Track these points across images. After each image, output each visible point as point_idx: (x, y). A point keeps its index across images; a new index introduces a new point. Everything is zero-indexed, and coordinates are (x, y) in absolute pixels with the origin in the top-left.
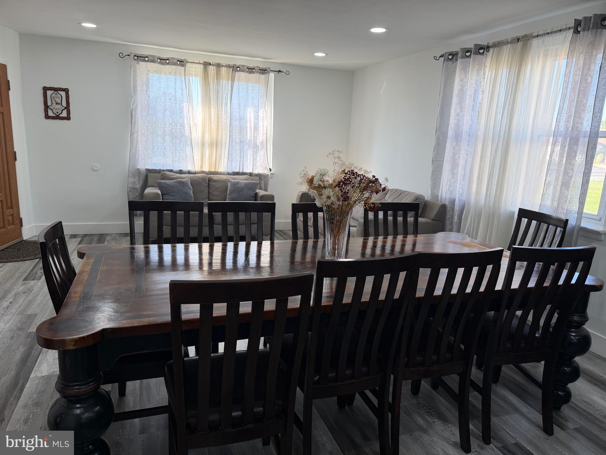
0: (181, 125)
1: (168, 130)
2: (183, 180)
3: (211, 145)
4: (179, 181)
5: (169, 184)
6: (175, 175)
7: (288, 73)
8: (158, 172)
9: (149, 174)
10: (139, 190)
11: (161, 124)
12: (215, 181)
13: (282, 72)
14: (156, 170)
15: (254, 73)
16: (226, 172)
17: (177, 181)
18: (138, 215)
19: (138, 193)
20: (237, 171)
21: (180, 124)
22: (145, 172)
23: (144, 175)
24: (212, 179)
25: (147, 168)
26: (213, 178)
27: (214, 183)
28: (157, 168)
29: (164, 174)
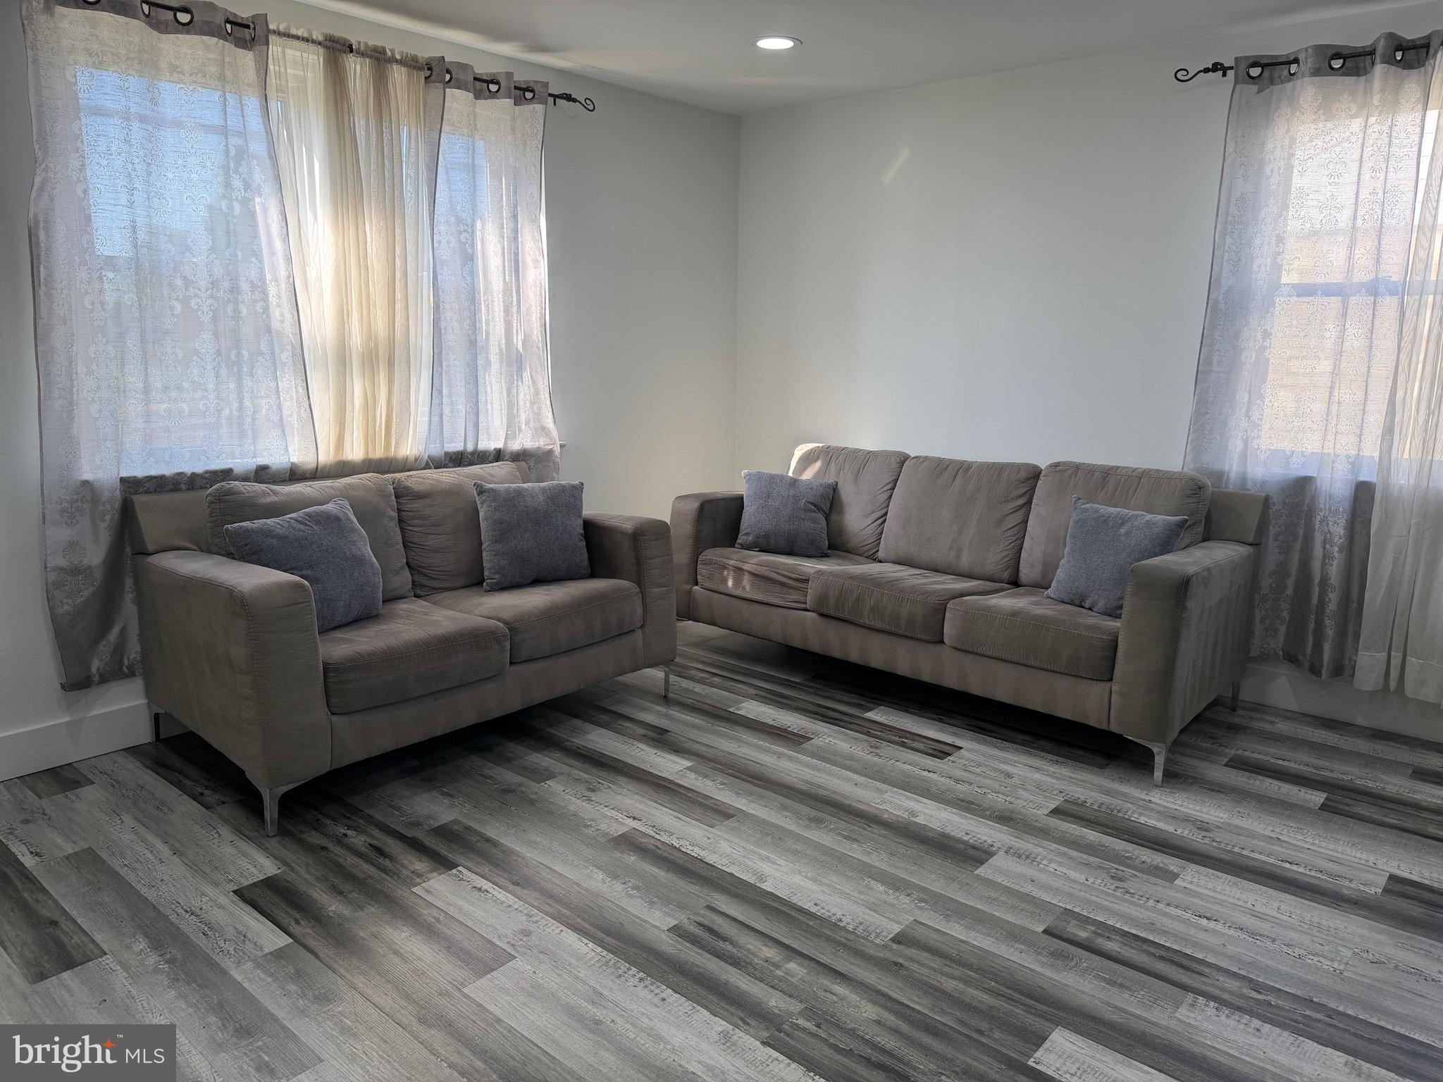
0: (254, 287)
1: (205, 309)
2: (325, 506)
3: (370, 361)
4: (319, 514)
5: (283, 532)
6: (274, 492)
7: (589, 105)
8: (168, 488)
9: (138, 500)
10: (98, 575)
11: (171, 285)
12: (420, 496)
13: (575, 100)
14: (162, 477)
15: (493, 95)
16: (426, 457)
17: (309, 515)
18: (96, 678)
19: (91, 589)
20: (456, 450)
21: (252, 282)
22: (118, 494)
23: (117, 505)
24: (407, 488)
25: (124, 474)
26: (409, 484)
27: (417, 505)
28: (167, 471)
29: (230, 492)
